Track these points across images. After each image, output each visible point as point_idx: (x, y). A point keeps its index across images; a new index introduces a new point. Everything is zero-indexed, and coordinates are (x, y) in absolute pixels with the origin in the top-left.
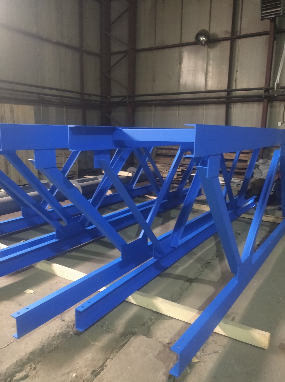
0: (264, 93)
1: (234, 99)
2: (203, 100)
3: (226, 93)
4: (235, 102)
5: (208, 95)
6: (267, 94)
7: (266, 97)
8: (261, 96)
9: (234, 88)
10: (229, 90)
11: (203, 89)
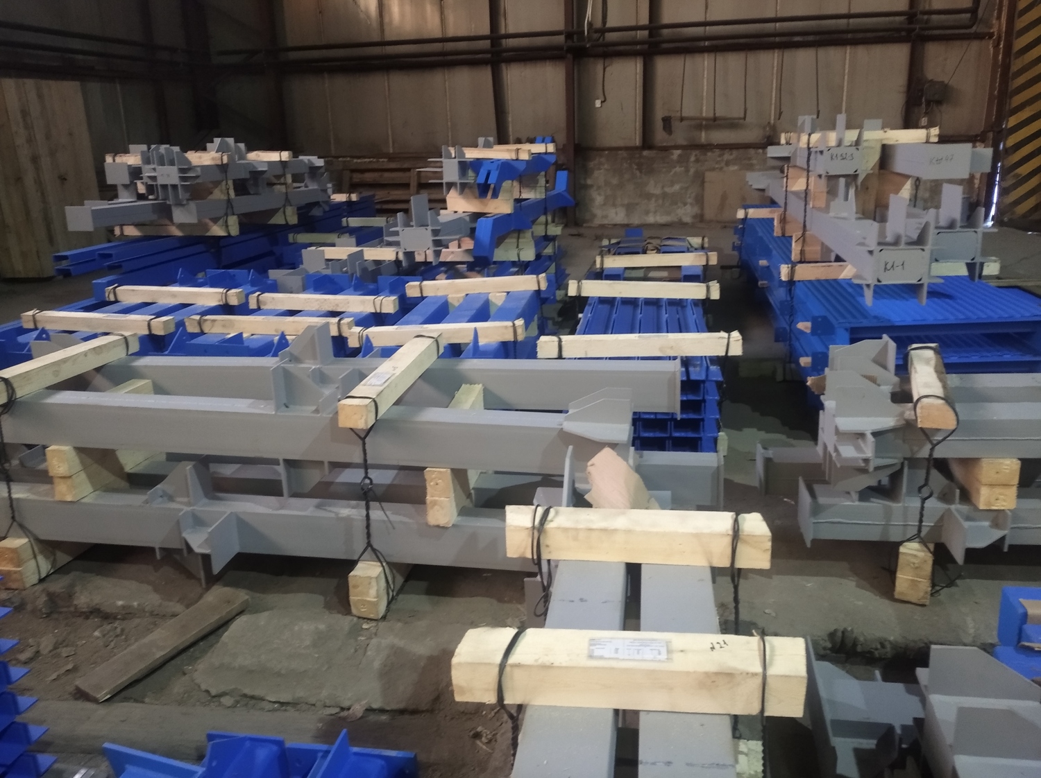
0: (566, 42)
1: (505, 54)
2: (440, 58)
3: (488, 42)
4: (509, 61)
5: (450, 46)
6: (570, 43)
7: (570, 50)
8: (558, 48)
9: (503, 31)
10: (495, 36)
11: (437, 34)
